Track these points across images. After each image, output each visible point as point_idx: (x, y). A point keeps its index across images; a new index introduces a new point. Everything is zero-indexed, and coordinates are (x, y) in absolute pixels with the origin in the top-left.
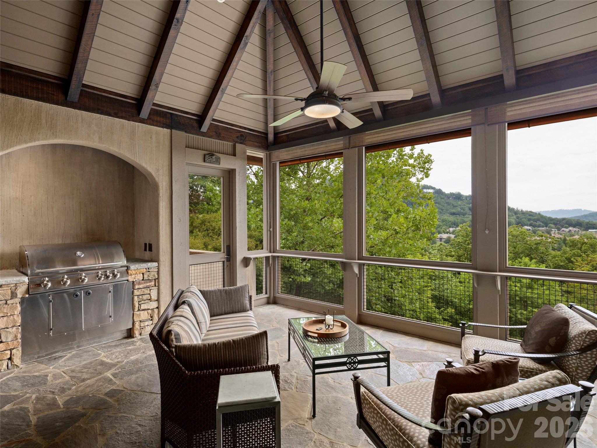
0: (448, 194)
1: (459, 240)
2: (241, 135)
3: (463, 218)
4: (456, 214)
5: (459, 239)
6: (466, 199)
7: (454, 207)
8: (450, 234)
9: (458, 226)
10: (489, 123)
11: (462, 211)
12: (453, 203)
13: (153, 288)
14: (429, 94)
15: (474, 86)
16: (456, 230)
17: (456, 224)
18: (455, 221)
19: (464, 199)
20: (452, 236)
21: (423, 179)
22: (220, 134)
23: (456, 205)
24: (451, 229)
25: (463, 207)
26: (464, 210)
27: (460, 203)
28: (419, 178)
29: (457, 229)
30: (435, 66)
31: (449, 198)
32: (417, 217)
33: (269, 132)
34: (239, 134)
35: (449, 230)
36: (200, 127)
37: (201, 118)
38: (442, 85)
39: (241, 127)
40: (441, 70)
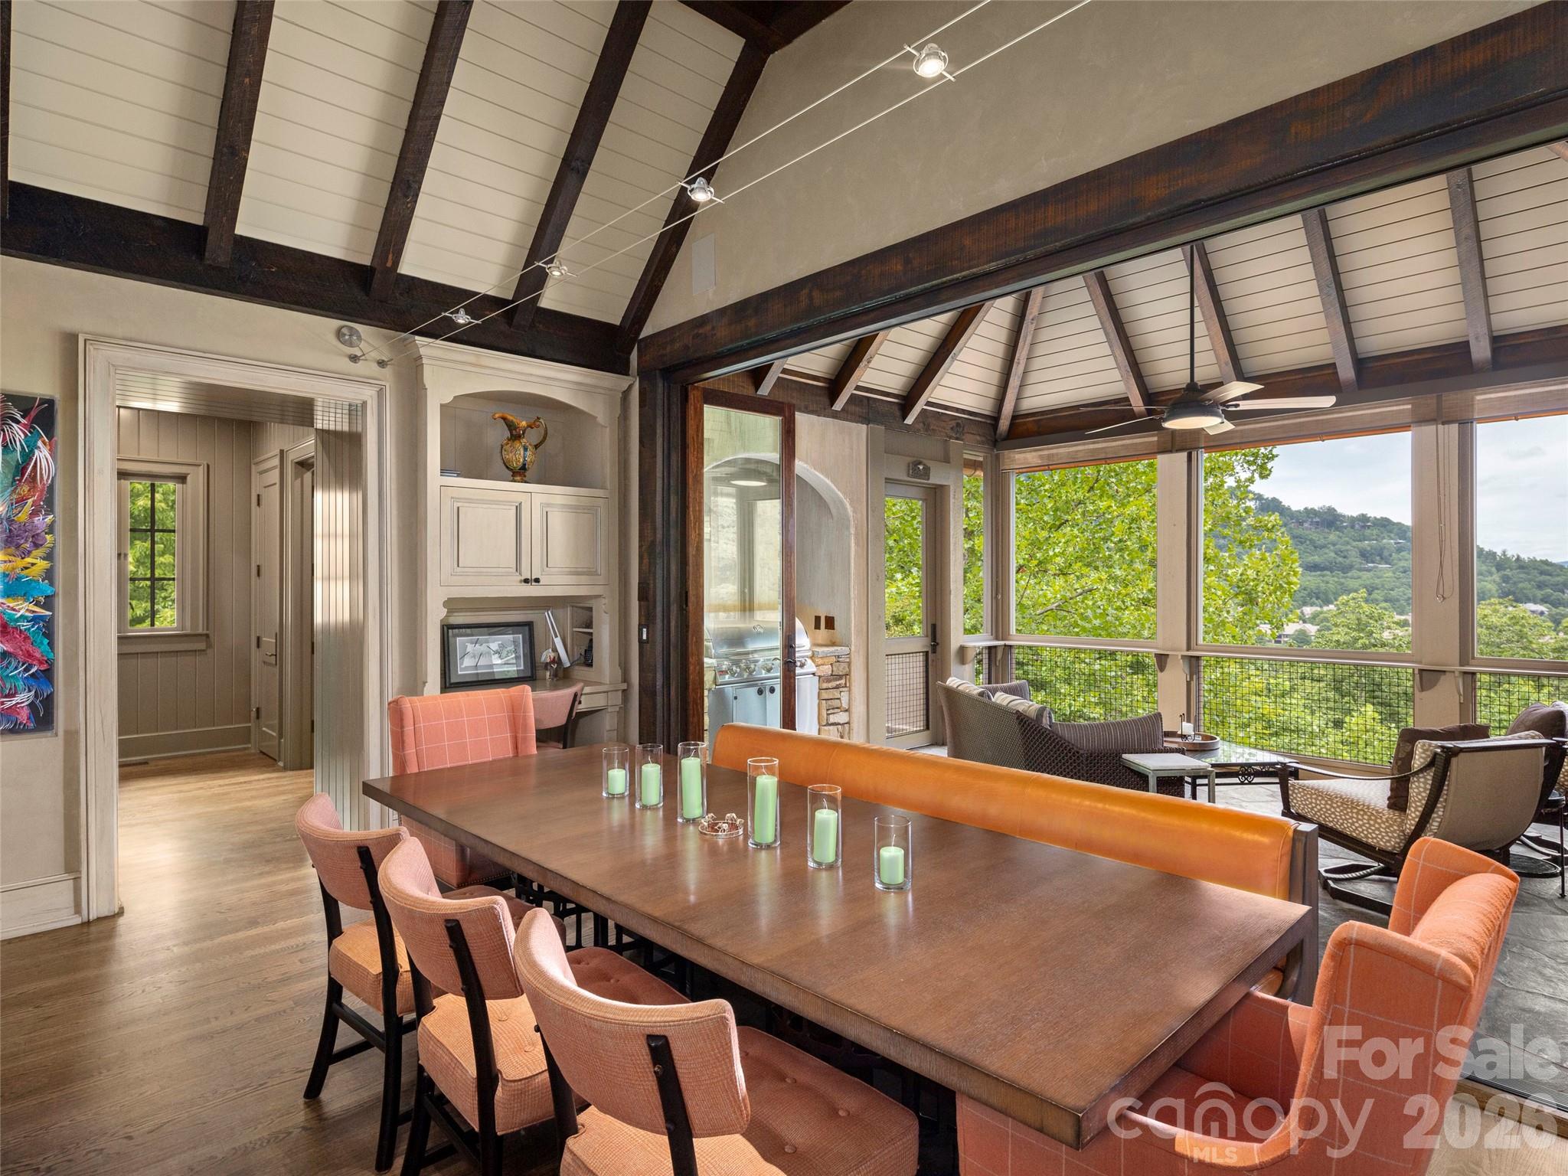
0: (1299, 511)
1: (1335, 638)
2: (958, 425)
3: (1343, 580)
4: (1323, 569)
5: (1338, 633)
6: (1353, 527)
7: (1315, 547)
8: (1304, 622)
9: (1327, 602)
10: (1444, 419)
11: (1340, 559)
12: (1315, 536)
13: (843, 689)
14: (1334, 364)
15: (1416, 357)
16: (1321, 613)
17: (1321, 595)
18: (1318, 588)
19: (1346, 527)
20: (1312, 629)
21: (1253, 482)
22: (929, 425)
23: (1322, 541)
24: (1308, 610)
25: (1344, 548)
26: (1345, 557)
27: (1333, 536)
28: (1243, 480)
29: (1325, 609)
30: (1347, 324)
31: (1301, 524)
32: (1249, 572)
33: (1003, 417)
34: (953, 423)
35: (1302, 612)
36: (904, 418)
37: (907, 400)
38: (1358, 352)
39: (957, 410)
40: (1358, 330)
